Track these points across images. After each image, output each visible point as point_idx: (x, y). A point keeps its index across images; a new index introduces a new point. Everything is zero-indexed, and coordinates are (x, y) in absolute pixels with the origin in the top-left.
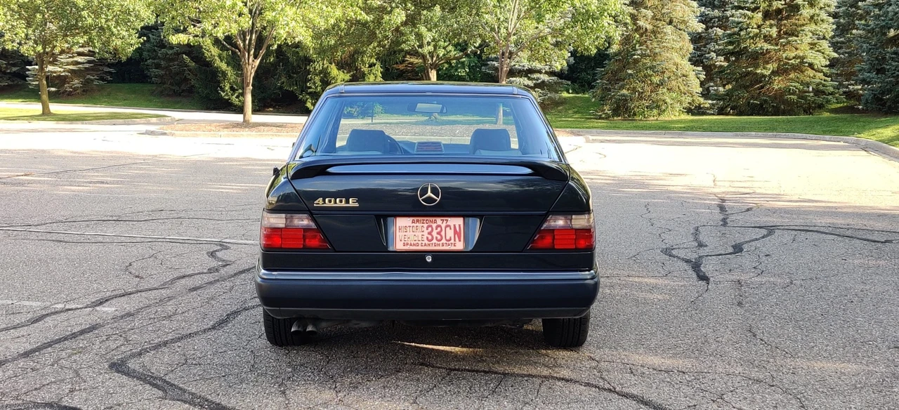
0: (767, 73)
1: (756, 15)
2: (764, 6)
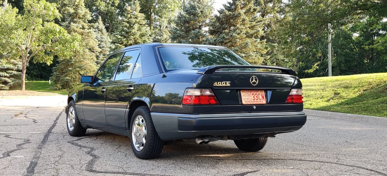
1: (122, 46)
2: (125, 42)
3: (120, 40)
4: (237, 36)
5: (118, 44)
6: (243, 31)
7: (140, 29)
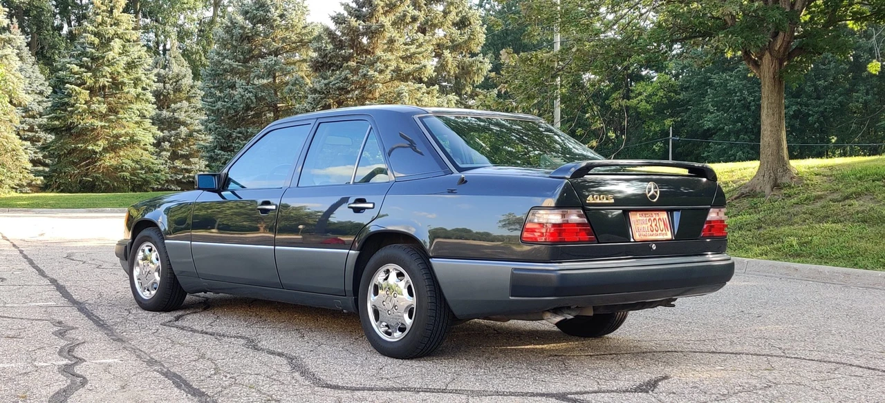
0: (98, 149)
1: (83, 91)
2: (90, 82)
3: (77, 76)
4: (378, 76)
5: (73, 86)
6: (391, 65)
7: (126, 51)
